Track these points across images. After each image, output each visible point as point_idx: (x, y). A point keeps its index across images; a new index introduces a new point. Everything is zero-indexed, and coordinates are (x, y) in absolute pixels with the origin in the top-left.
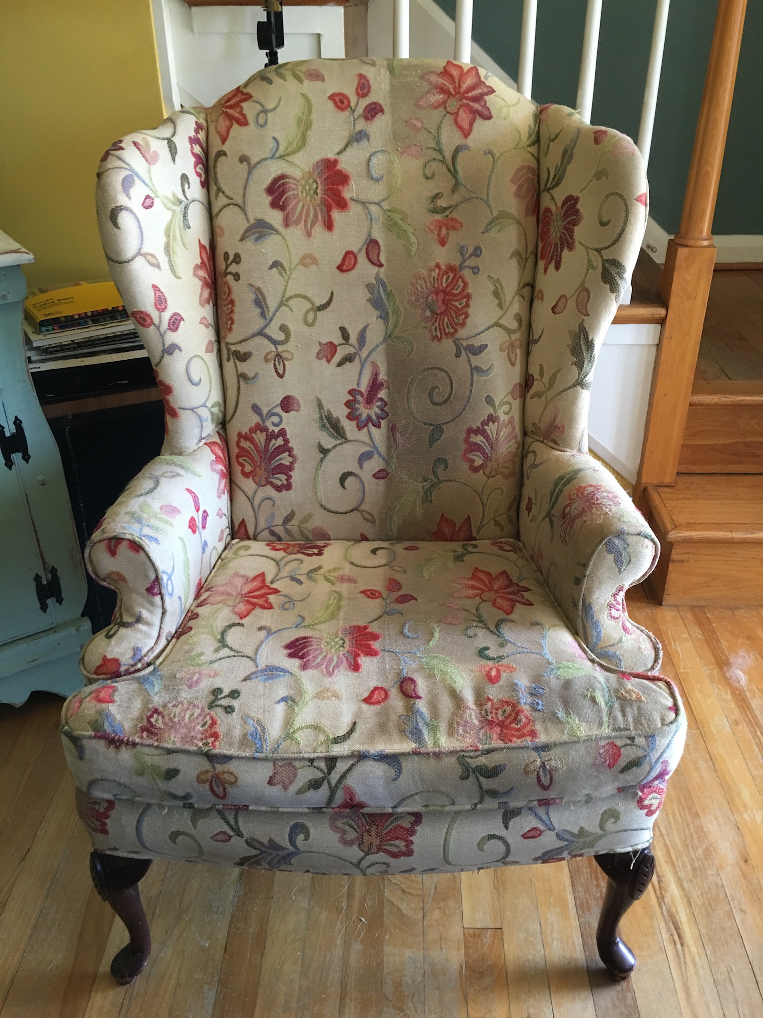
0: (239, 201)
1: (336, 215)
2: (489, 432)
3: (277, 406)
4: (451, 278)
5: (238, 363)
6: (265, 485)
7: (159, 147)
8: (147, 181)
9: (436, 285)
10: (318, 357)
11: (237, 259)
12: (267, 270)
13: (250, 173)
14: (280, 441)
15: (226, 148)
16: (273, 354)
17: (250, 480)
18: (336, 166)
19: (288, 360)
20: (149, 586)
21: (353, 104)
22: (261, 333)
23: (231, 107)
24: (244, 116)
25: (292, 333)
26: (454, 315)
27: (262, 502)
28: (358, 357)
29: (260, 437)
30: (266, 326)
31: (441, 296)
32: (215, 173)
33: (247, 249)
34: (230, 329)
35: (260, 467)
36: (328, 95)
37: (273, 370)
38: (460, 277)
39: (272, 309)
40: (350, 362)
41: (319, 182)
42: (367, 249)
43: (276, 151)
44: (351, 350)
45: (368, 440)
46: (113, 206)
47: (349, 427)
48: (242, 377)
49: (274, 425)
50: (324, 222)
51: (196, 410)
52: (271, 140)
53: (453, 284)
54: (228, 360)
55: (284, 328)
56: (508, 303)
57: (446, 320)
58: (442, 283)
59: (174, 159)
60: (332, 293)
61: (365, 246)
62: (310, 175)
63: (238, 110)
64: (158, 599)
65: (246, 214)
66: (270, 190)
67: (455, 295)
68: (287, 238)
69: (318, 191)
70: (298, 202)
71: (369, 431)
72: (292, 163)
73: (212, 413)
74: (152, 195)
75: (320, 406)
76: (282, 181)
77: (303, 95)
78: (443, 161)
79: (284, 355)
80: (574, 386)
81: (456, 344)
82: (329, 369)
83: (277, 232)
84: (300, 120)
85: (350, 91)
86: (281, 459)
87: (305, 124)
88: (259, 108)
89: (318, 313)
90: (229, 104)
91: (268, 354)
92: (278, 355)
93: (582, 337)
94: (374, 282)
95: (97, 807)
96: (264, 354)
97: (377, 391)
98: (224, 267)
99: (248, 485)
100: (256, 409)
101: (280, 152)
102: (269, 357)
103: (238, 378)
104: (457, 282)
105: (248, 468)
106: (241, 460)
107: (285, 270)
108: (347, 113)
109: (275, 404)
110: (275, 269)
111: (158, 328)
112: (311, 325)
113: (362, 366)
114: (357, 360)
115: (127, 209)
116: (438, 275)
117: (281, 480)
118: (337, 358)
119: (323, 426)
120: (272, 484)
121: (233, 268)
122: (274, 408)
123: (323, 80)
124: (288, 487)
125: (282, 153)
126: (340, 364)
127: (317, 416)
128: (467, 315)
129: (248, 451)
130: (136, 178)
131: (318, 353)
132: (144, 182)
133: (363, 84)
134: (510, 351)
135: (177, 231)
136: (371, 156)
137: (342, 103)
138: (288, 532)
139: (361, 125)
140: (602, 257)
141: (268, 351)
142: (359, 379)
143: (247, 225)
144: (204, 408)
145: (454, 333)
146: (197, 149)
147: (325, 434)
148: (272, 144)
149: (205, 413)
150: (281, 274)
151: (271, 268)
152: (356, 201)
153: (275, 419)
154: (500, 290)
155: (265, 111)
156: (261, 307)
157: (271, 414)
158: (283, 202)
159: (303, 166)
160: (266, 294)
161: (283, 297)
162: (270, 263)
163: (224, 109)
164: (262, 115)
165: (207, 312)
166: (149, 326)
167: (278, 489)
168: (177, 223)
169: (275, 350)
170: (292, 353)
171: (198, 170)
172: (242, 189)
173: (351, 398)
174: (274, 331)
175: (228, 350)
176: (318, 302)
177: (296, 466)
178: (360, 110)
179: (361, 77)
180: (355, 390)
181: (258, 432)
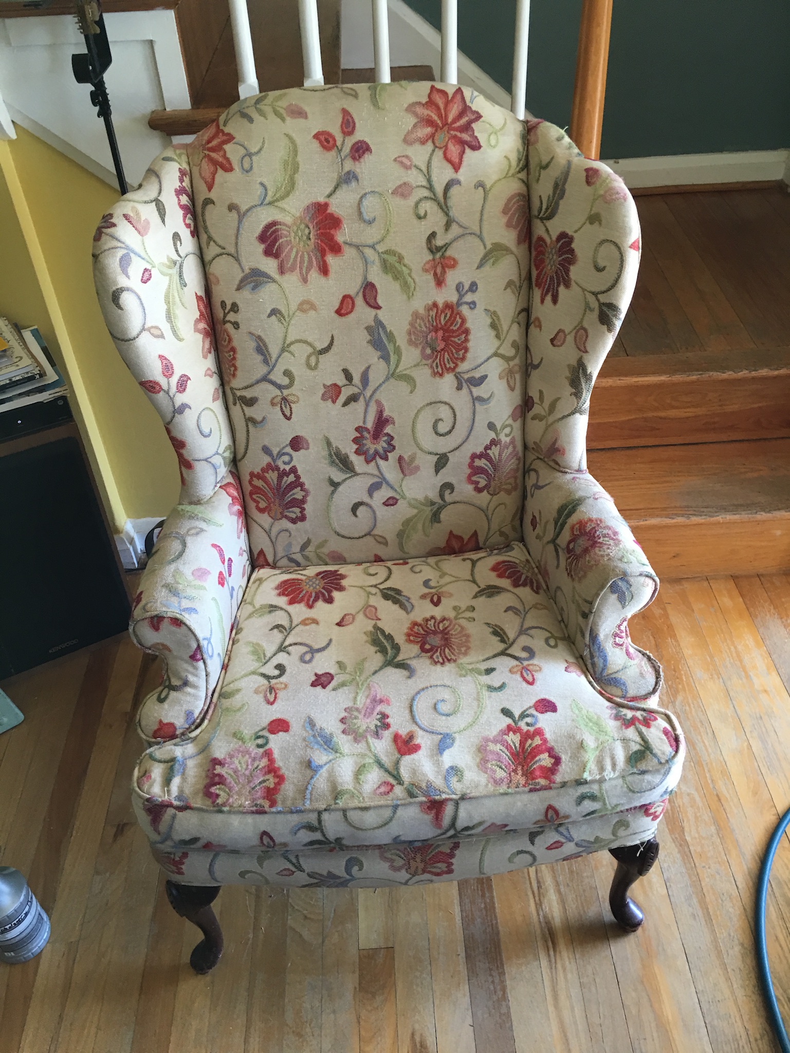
0: (232, 250)
1: (331, 259)
2: (492, 455)
3: (287, 446)
4: (448, 315)
5: (245, 408)
6: (281, 519)
7: (148, 212)
8: (143, 254)
9: (435, 324)
10: (324, 398)
11: (235, 308)
12: (266, 318)
13: (240, 222)
14: (292, 478)
15: (213, 195)
16: (279, 398)
17: (266, 514)
18: (326, 209)
19: (294, 403)
20: (192, 653)
21: (339, 143)
22: (265, 379)
23: (212, 150)
24: (228, 160)
25: (296, 378)
26: (454, 351)
27: (279, 534)
28: (362, 396)
29: (272, 476)
30: (269, 373)
31: (440, 333)
32: (204, 221)
33: (243, 298)
34: (234, 375)
35: (274, 502)
36: (313, 134)
37: (280, 413)
38: (458, 313)
39: (274, 356)
40: (355, 401)
41: (311, 227)
42: (364, 292)
43: (265, 198)
44: (356, 390)
45: (376, 472)
46: (114, 288)
47: (357, 461)
48: (250, 420)
49: (285, 463)
50: (320, 268)
51: (209, 460)
52: (258, 186)
53: (452, 320)
54: (235, 404)
55: (287, 373)
56: (505, 332)
57: (446, 356)
58: (440, 321)
59: (163, 221)
60: (332, 337)
61: (362, 290)
62: (301, 219)
63: (221, 153)
64: (201, 663)
65: (240, 264)
66: (262, 238)
67: (453, 331)
68: (285, 285)
69: (311, 236)
70: (291, 249)
71: (377, 464)
72: (283, 210)
73: (224, 458)
74: (149, 267)
75: (329, 444)
76: (274, 228)
77: (287, 135)
78: (435, 199)
79: (290, 398)
80: (573, 413)
81: (457, 378)
82: (335, 409)
83: (274, 281)
84: (286, 163)
85: (335, 130)
86: (294, 494)
87: (292, 167)
88: (243, 152)
89: (320, 356)
90: (210, 145)
91: (273, 398)
92: (284, 399)
93: (581, 371)
94: (373, 324)
95: (172, 856)
96: (270, 399)
97: (383, 427)
98: (221, 315)
99: (264, 519)
100: (266, 450)
101: (268, 199)
102: (275, 401)
103: (246, 421)
104: (455, 318)
105: (263, 505)
106: (254, 496)
107: (284, 317)
108: (333, 153)
109: (285, 445)
110: (273, 317)
111: (167, 392)
112: (314, 368)
113: (367, 405)
114: (362, 399)
115: (128, 289)
116: (437, 313)
117: (295, 513)
118: (342, 398)
119: (333, 463)
120: (286, 517)
121: (231, 317)
122: (284, 448)
123: (306, 117)
124: (303, 518)
125: (271, 200)
126: (345, 404)
127: (325, 453)
128: (466, 350)
129: (261, 489)
130: (132, 255)
131: (323, 395)
132: (140, 256)
133: (348, 120)
134: (509, 378)
135: (176, 294)
136: (362, 198)
137: (328, 142)
138: (306, 558)
139: (349, 165)
140: (598, 300)
141: (273, 395)
142: (365, 417)
143: (242, 275)
144: (217, 456)
145: (455, 368)
146: (184, 199)
147: (334, 469)
148: (260, 190)
149: (218, 461)
150: (280, 321)
151: (269, 316)
152: (350, 245)
153: (286, 458)
154: (497, 322)
155: (250, 155)
156: (263, 354)
157: (281, 454)
158: (277, 249)
159: (293, 211)
160: (267, 341)
161: (284, 343)
162: (269, 311)
163: (206, 152)
164: (247, 159)
165: (209, 363)
166: (159, 392)
167: (294, 521)
168: (175, 288)
169: (280, 394)
170: (297, 397)
171: (188, 221)
172: (234, 238)
173: (358, 435)
174: (278, 376)
175: (234, 394)
176: (320, 346)
177: (308, 498)
178: (347, 149)
179: (345, 112)
180: (361, 427)
181: (270, 471)
